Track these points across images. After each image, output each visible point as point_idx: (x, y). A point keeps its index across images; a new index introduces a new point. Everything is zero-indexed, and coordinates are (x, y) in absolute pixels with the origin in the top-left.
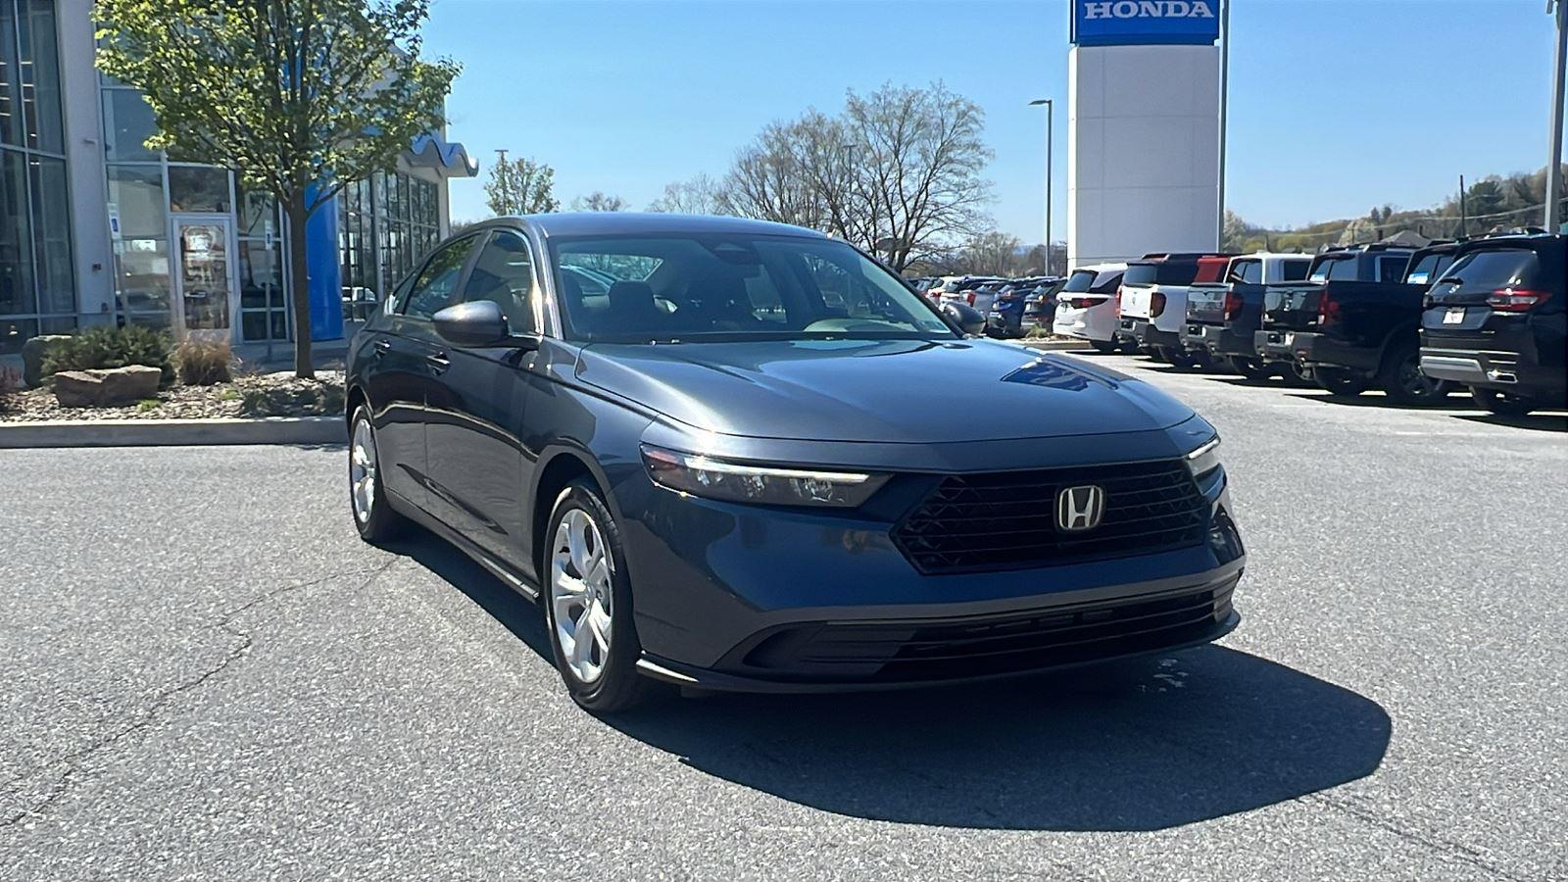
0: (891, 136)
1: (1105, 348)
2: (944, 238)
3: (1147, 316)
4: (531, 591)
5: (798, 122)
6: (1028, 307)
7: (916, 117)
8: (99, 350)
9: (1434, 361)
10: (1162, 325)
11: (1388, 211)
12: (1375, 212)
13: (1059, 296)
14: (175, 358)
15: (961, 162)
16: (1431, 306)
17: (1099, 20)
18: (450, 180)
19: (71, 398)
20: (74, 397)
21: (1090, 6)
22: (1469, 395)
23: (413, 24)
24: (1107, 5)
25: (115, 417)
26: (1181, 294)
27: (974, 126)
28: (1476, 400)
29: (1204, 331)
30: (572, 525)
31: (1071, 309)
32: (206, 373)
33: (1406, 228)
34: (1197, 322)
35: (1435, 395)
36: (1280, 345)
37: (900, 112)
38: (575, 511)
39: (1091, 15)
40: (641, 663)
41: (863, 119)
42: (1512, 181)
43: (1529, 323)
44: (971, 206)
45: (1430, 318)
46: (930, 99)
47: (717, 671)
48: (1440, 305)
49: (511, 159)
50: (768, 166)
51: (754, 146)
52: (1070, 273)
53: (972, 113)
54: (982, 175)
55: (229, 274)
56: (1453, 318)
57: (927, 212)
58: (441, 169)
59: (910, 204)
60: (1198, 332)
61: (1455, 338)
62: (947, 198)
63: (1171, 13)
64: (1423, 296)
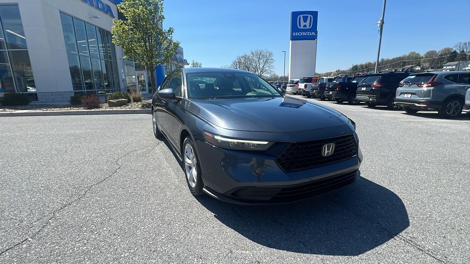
0: (258, 58)
1: (295, 94)
2: (266, 75)
3: (304, 88)
4: (181, 160)
5: (242, 55)
6: (281, 87)
7: (262, 54)
8: (116, 96)
9: (358, 97)
10: (306, 90)
11: (339, 70)
12: (337, 70)
13: (287, 85)
14: (131, 97)
15: (270, 62)
16: (359, 87)
17: (295, 36)
18: (185, 66)
19: (111, 105)
20: (112, 105)
21: (294, 33)
22: (364, 102)
23: (171, 34)
24: (297, 33)
25: (118, 109)
26: (310, 84)
27: (272, 56)
28: (366, 104)
29: (314, 91)
30: (188, 147)
31: (289, 87)
32: (137, 100)
33: (342, 73)
34: (313, 89)
35: (358, 103)
36: (329, 94)
37: (259, 54)
38: (188, 144)
39: (294, 35)
40: (204, 189)
41: (253, 55)
42: (360, 65)
43: (379, 90)
44: (271, 70)
45: (359, 89)
46: (265, 51)
47: (224, 196)
48: (361, 86)
49: (195, 62)
50: (237, 63)
51: (235, 60)
52: (289, 81)
53: (272, 54)
54: (273, 64)
55: (146, 82)
56: (364, 89)
57: (264, 71)
58: (183, 64)
59: (261, 69)
60: (313, 91)
61: (364, 93)
62: (267, 68)
63: (308, 34)
64: (357, 85)
